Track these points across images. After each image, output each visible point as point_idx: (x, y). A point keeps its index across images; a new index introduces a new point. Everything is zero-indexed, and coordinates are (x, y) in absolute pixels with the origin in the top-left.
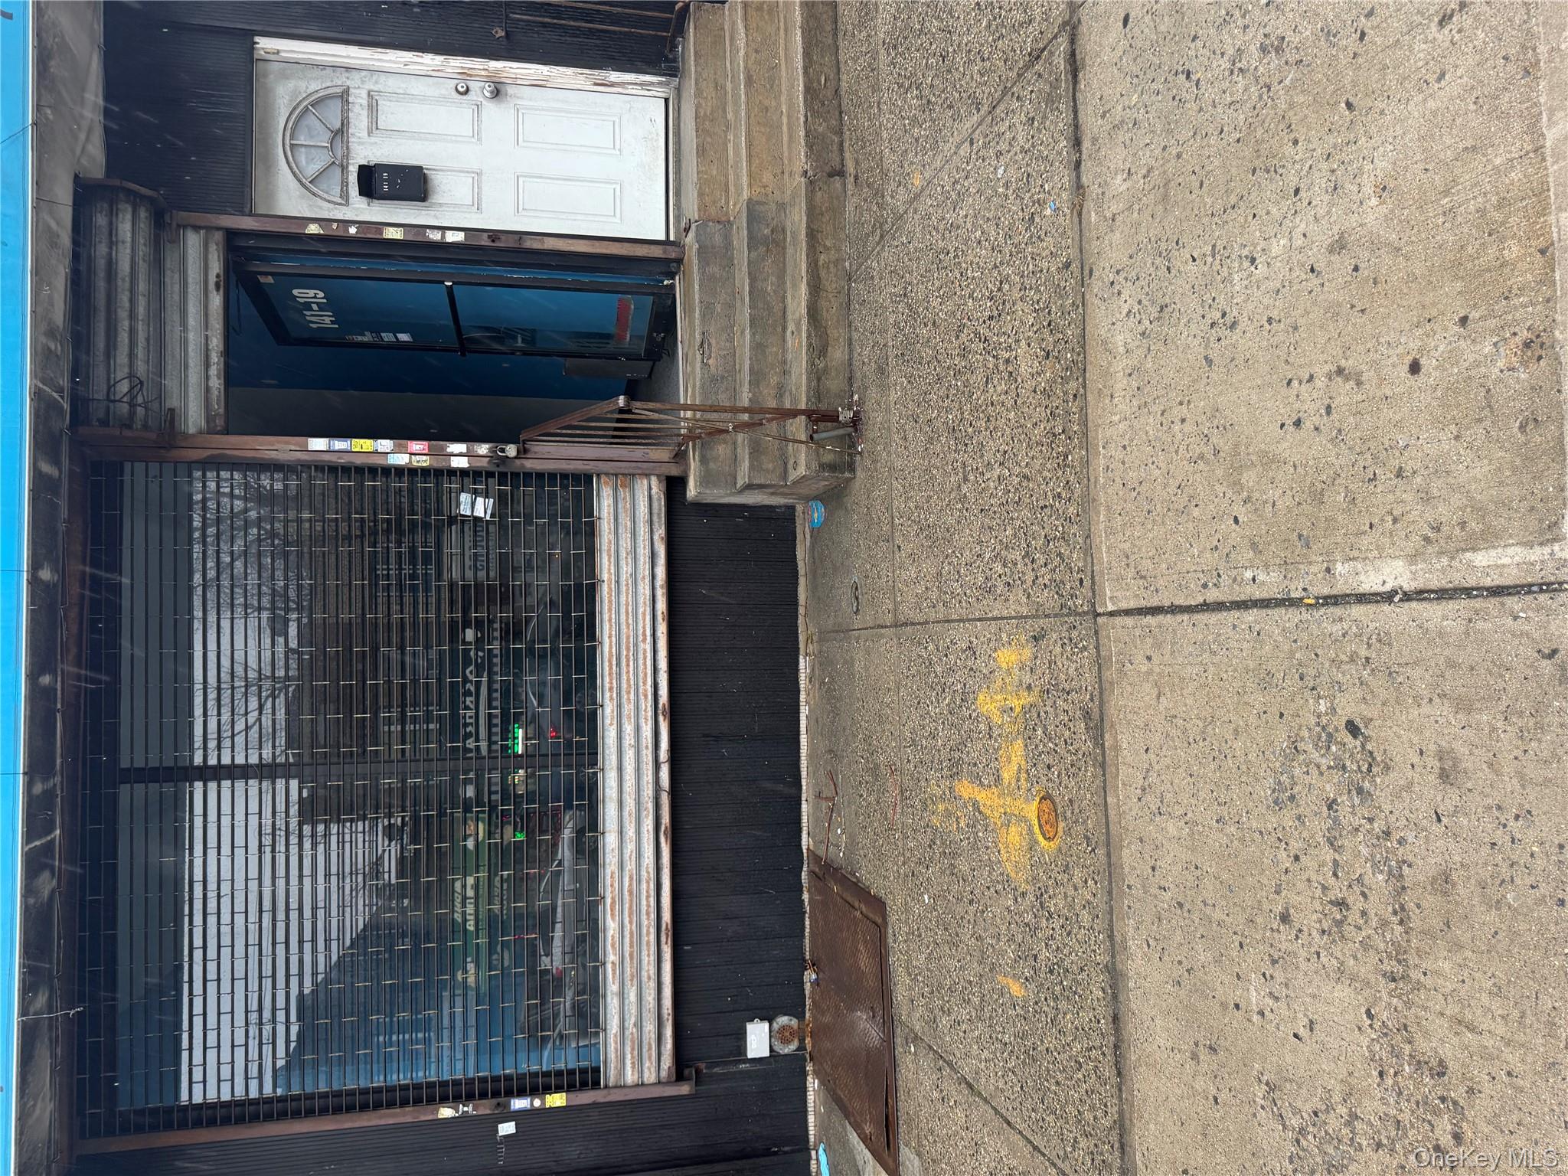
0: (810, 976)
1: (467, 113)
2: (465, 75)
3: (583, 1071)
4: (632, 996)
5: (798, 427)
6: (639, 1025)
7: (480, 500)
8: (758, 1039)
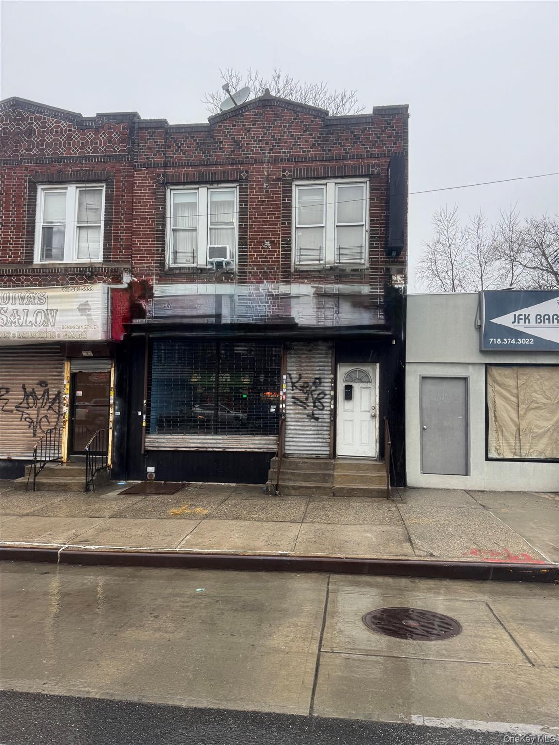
0: (163, 482)
1: (368, 409)
2: (375, 408)
3: (149, 430)
4: (163, 441)
5: (275, 482)
6: (157, 442)
7: (274, 410)
8: (151, 469)
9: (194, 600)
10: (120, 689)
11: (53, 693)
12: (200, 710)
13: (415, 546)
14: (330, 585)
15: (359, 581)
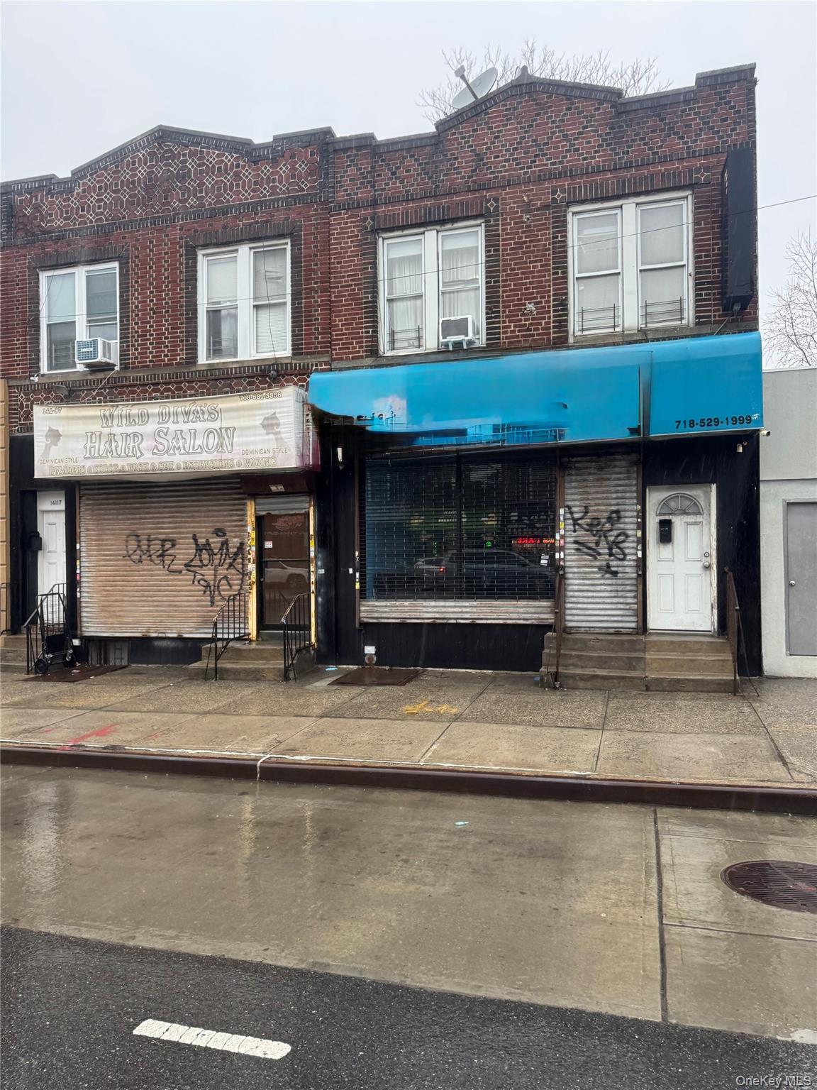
0: (387, 668)
1: (698, 557)
2: (710, 555)
3: (365, 594)
4: (386, 609)
5: (553, 670)
6: (377, 612)
7: (546, 562)
8: (370, 650)
9: (456, 839)
10: (371, 962)
11: (279, 964)
12: (492, 1001)
13: (790, 766)
14: (659, 823)
15: (704, 819)
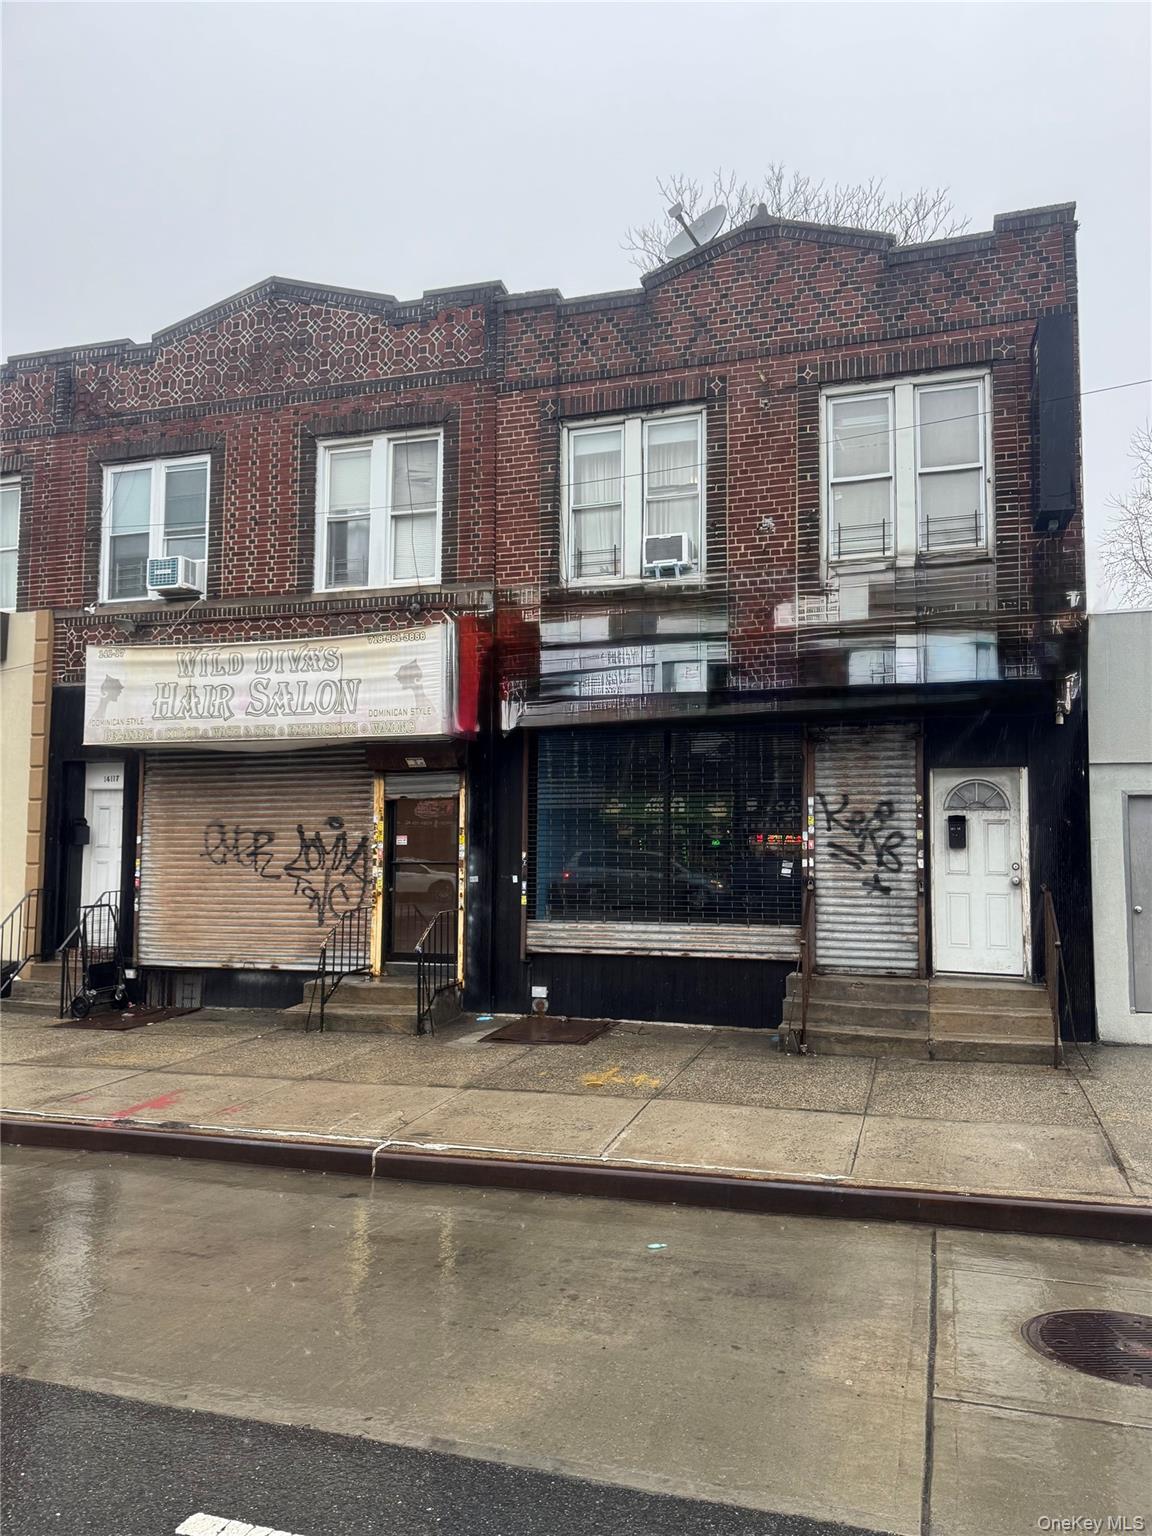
0: (563, 1018)
1: (1003, 869)
2: (1019, 867)
3: (534, 912)
4: (563, 934)
5: (797, 1026)
6: (551, 937)
7: (789, 871)
8: (539, 992)
9: (648, 1268)
10: (515, 1442)
11: (384, 1440)
12: (682, 1502)
13: (1129, 1173)
14: (938, 1252)
15: (1003, 1247)
